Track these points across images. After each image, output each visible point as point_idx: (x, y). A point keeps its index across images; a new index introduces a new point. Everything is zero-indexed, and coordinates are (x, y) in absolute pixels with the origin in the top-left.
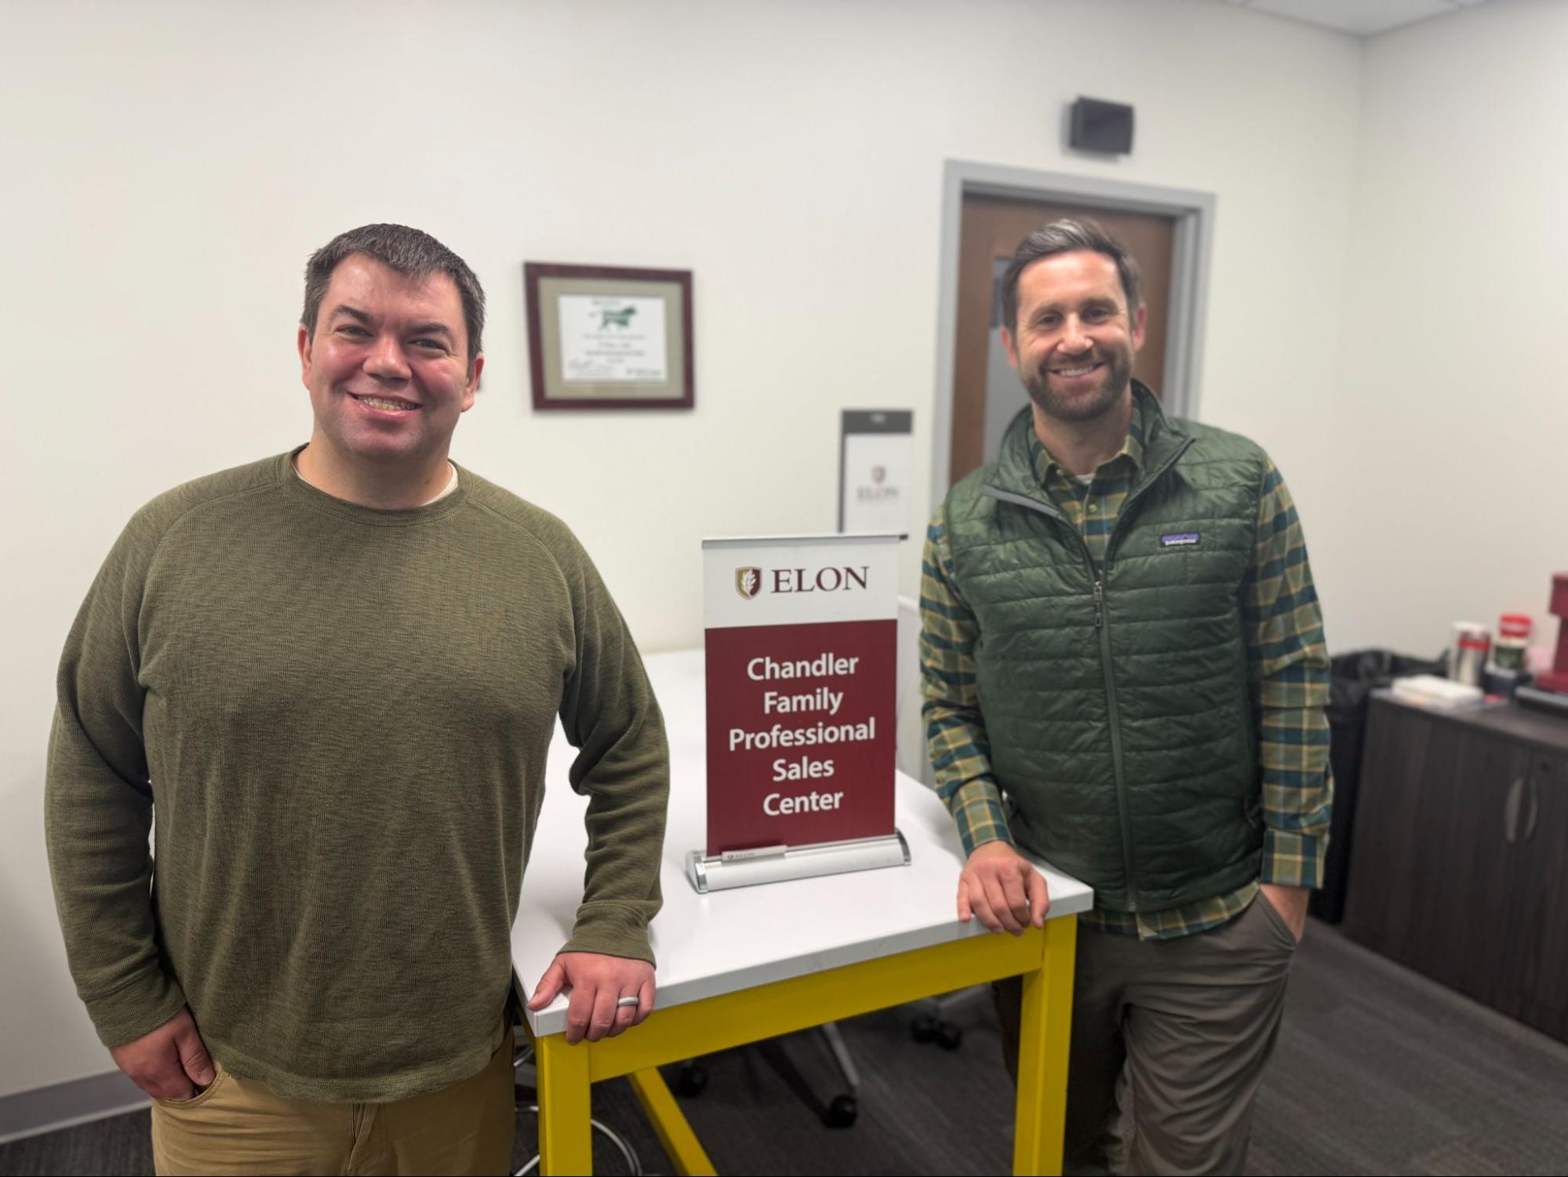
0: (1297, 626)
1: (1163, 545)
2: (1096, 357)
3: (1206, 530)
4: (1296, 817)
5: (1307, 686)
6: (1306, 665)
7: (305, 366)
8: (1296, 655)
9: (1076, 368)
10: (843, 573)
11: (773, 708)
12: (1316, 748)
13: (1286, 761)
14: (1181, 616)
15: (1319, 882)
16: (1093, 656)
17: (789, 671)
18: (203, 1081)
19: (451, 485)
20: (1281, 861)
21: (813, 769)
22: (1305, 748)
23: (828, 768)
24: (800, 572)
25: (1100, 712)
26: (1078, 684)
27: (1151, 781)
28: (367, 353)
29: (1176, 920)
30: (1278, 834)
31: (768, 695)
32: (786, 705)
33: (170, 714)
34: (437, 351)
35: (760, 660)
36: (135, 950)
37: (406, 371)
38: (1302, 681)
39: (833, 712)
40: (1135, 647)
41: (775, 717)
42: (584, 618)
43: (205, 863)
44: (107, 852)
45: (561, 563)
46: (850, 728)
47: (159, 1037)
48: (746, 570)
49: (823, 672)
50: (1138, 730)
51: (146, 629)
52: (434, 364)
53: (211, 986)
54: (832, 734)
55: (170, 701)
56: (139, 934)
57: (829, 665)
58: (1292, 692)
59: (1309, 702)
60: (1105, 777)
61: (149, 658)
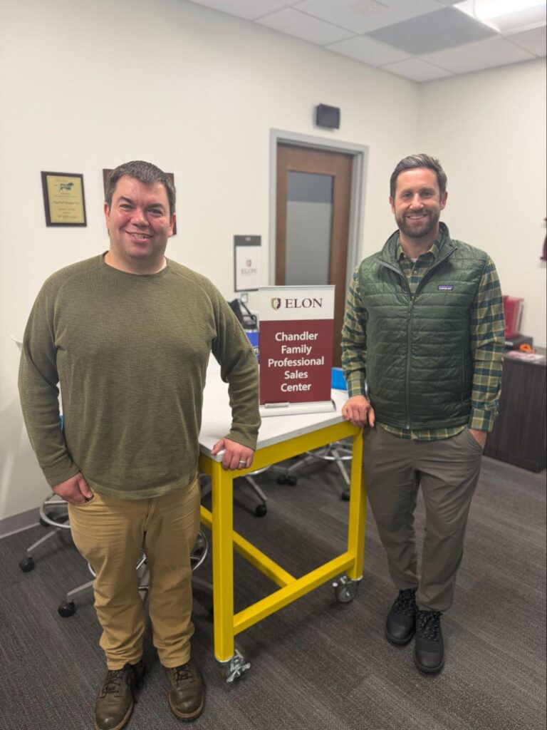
0: (493, 328)
1: (438, 289)
2: (425, 212)
3: (456, 285)
4: (483, 403)
5: (494, 353)
6: (494, 345)
7: (107, 219)
8: (491, 340)
9: (417, 216)
10: (312, 301)
11: (285, 352)
12: (494, 377)
13: (482, 382)
14: (441, 318)
15: (490, 428)
16: (404, 330)
17: (291, 338)
18: (89, 496)
19: (164, 265)
20: (475, 420)
21: (300, 375)
22: (490, 377)
23: (306, 375)
24: (296, 300)
25: (404, 352)
26: (397, 341)
27: (419, 380)
28: (132, 216)
29: (427, 434)
30: (475, 410)
31: (283, 347)
32: (290, 351)
33: (69, 357)
34: (160, 215)
35: (280, 333)
36: (60, 449)
37: (147, 223)
38: (492, 350)
39: (308, 354)
40: (421, 328)
41: (286, 355)
42: (219, 316)
43: (85, 413)
44: (48, 412)
45: (208, 294)
46: (314, 360)
47: (71, 481)
48: (275, 299)
49: (304, 339)
50: (418, 360)
51: (57, 325)
52: (157, 220)
53: (88, 461)
54: (307, 362)
55: (68, 351)
56: (60, 444)
57: (307, 336)
58: (487, 354)
59: (493, 359)
60: (403, 376)
61: (59, 336)
